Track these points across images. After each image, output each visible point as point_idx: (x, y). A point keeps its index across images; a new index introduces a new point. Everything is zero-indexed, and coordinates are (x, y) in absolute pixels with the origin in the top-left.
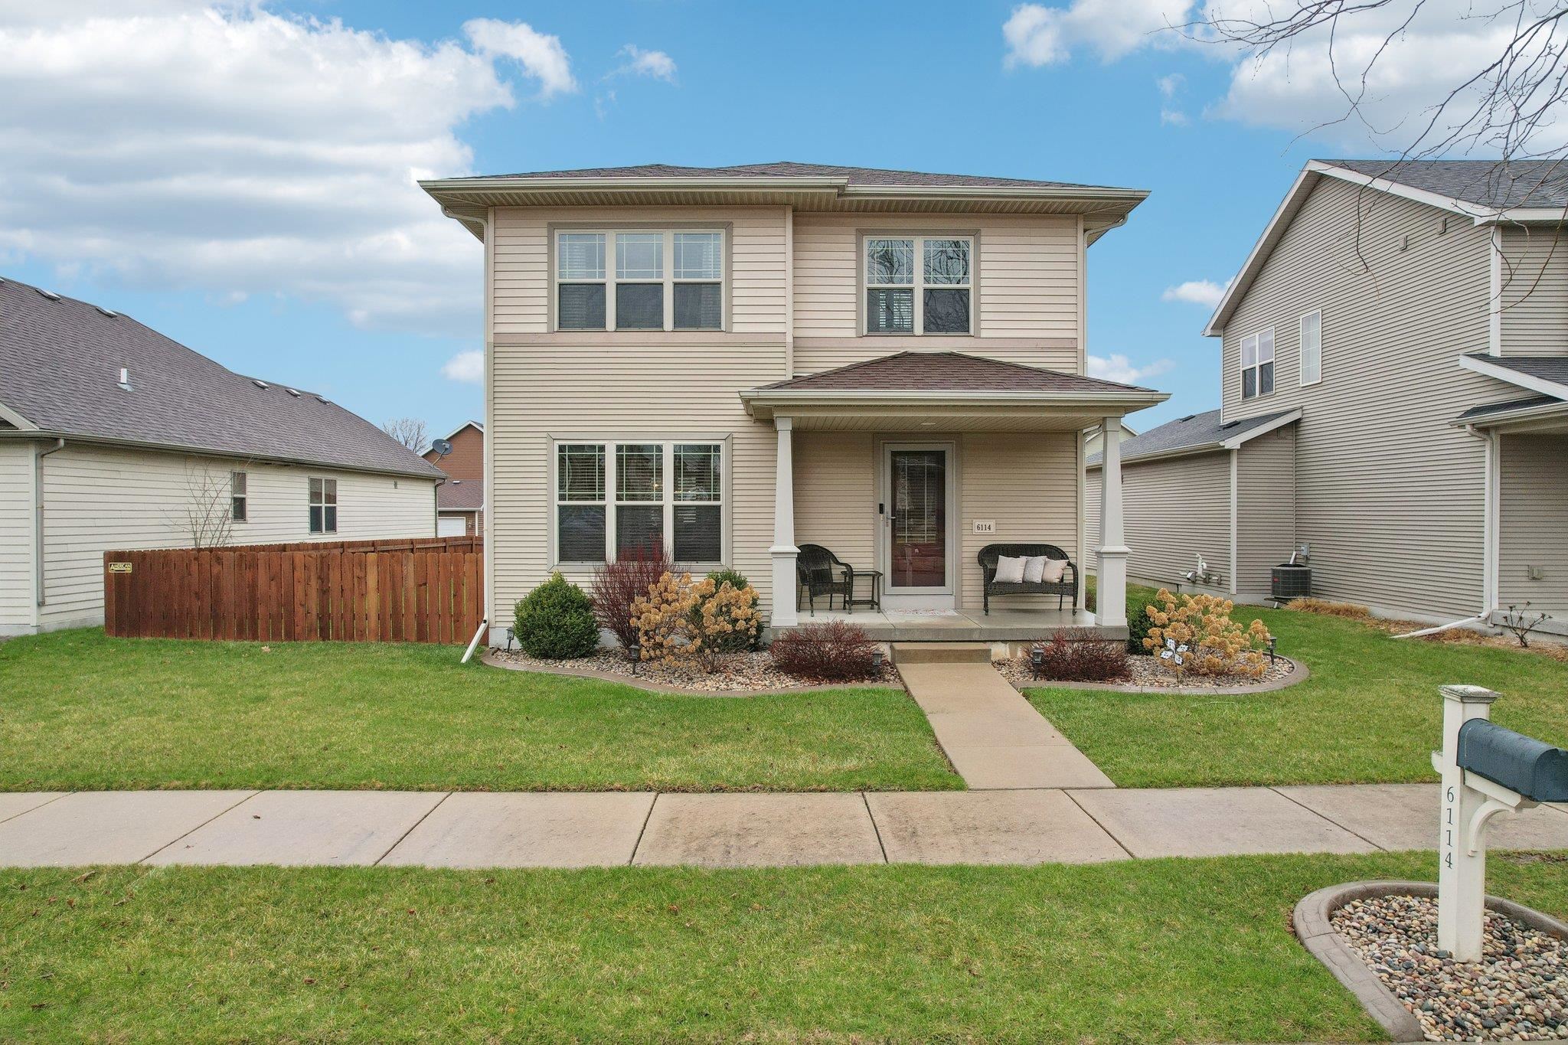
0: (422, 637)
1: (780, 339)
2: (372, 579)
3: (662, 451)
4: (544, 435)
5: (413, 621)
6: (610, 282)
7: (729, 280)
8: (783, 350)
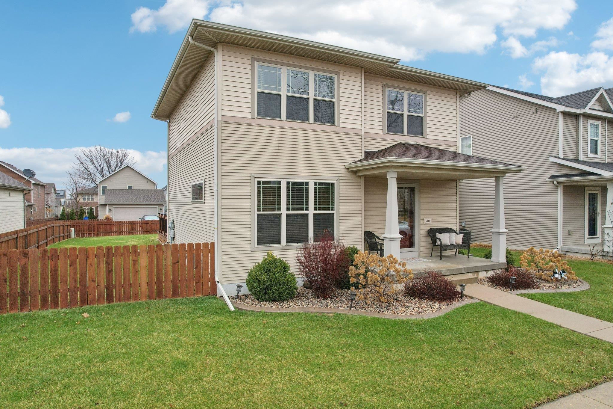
0: (175, 294)
1: (360, 132)
2: (143, 261)
3: (308, 186)
4: (249, 175)
5: (170, 285)
6: (284, 94)
7: (338, 100)
8: (360, 137)
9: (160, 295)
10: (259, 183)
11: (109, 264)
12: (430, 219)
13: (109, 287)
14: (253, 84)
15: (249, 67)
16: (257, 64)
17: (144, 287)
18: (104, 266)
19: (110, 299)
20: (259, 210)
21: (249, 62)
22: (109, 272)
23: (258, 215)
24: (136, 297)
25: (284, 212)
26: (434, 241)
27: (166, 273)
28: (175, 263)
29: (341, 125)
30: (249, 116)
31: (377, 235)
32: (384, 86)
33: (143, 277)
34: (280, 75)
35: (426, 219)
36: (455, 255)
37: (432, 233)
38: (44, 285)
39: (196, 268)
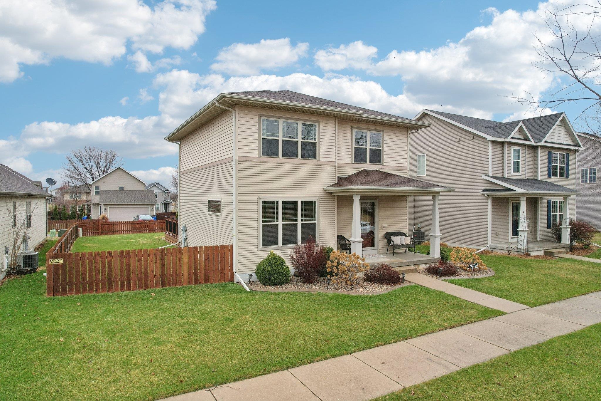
0: (206, 281)
1: (333, 164)
2: (185, 258)
3: (297, 203)
4: (257, 197)
5: (203, 275)
6: (281, 139)
7: (319, 142)
8: (335, 167)
9: (196, 281)
10: (263, 202)
11: (163, 260)
12: (387, 225)
13: (163, 276)
14: (259, 133)
15: (257, 121)
16: (262, 118)
17: (186, 276)
18: (159, 262)
19: (163, 285)
20: (263, 221)
21: (257, 117)
22: (163, 266)
23: (263, 225)
24: (180, 283)
25: (280, 223)
26: (389, 241)
27: (200, 267)
28: (206, 259)
29: (321, 159)
30: (256, 155)
31: (347, 238)
32: (353, 128)
33: (185, 269)
34: (278, 126)
35: (383, 225)
36: (405, 252)
37: (388, 236)
38: (122, 275)
39: (220, 263)
